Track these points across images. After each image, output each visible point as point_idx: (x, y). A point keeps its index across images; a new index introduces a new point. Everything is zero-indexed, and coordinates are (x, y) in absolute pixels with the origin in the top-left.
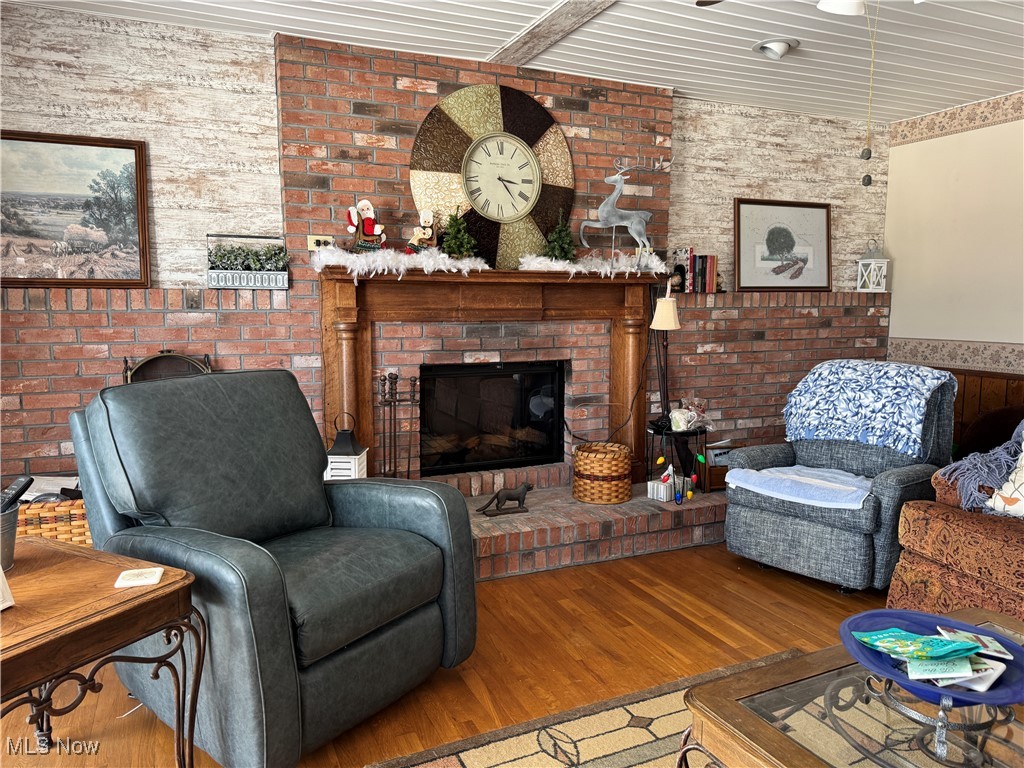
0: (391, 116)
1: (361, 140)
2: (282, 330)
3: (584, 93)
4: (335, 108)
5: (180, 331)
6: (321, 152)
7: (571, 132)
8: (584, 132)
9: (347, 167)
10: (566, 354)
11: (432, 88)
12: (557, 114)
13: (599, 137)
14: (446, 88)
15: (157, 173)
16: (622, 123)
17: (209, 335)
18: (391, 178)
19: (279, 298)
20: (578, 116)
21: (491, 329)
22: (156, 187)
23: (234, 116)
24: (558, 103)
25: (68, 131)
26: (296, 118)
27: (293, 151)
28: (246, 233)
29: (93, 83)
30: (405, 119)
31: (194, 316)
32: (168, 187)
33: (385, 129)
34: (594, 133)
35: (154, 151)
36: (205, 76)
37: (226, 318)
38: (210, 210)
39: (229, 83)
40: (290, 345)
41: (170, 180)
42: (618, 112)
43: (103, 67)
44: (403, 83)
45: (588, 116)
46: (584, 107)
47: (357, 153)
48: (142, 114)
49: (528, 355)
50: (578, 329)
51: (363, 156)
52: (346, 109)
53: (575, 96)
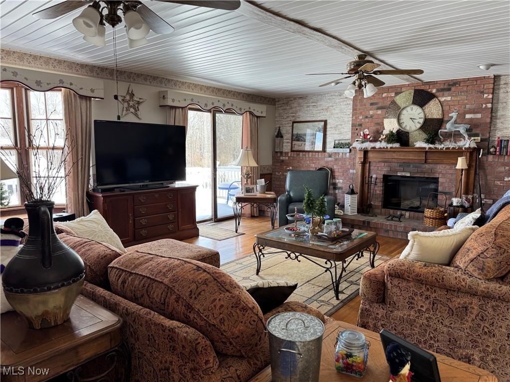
0: (380, 105)
1: (371, 112)
2: (348, 163)
3: (449, 85)
4: (365, 105)
5: (327, 162)
6: (361, 117)
7: (442, 99)
8: (449, 98)
9: (367, 120)
10: (437, 175)
11: (393, 95)
12: (437, 94)
13: (455, 99)
14: (397, 94)
15: (328, 126)
16: (467, 92)
17: (332, 163)
18: (379, 122)
19: (348, 154)
20: (446, 93)
21: (408, 165)
22: (328, 129)
23: (345, 111)
24: (438, 91)
25: (314, 119)
26: (356, 110)
27: (354, 118)
28: (345, 139)
29: (319, 108)
30: (384, 105)
31: (330, 159)
32: (330, 129)
33: (378, 108)
34: (453, 98)
35: (328, 122)
36: (340, 102)
37: (336, 160)
38: (338, 134)
39: (345, 103)
40: (349, 167)
41: (331, 128)
42: (465, 89)
43: (321, 105)
44: (384, 95)
45: (451, 92)
46: (449, 90)
47: (370, 116)
48: (327, 114)
49: (421, 175)
50: (442, 167)
51: (372, 117)
52: (368, 105)
53: (446, 87)
